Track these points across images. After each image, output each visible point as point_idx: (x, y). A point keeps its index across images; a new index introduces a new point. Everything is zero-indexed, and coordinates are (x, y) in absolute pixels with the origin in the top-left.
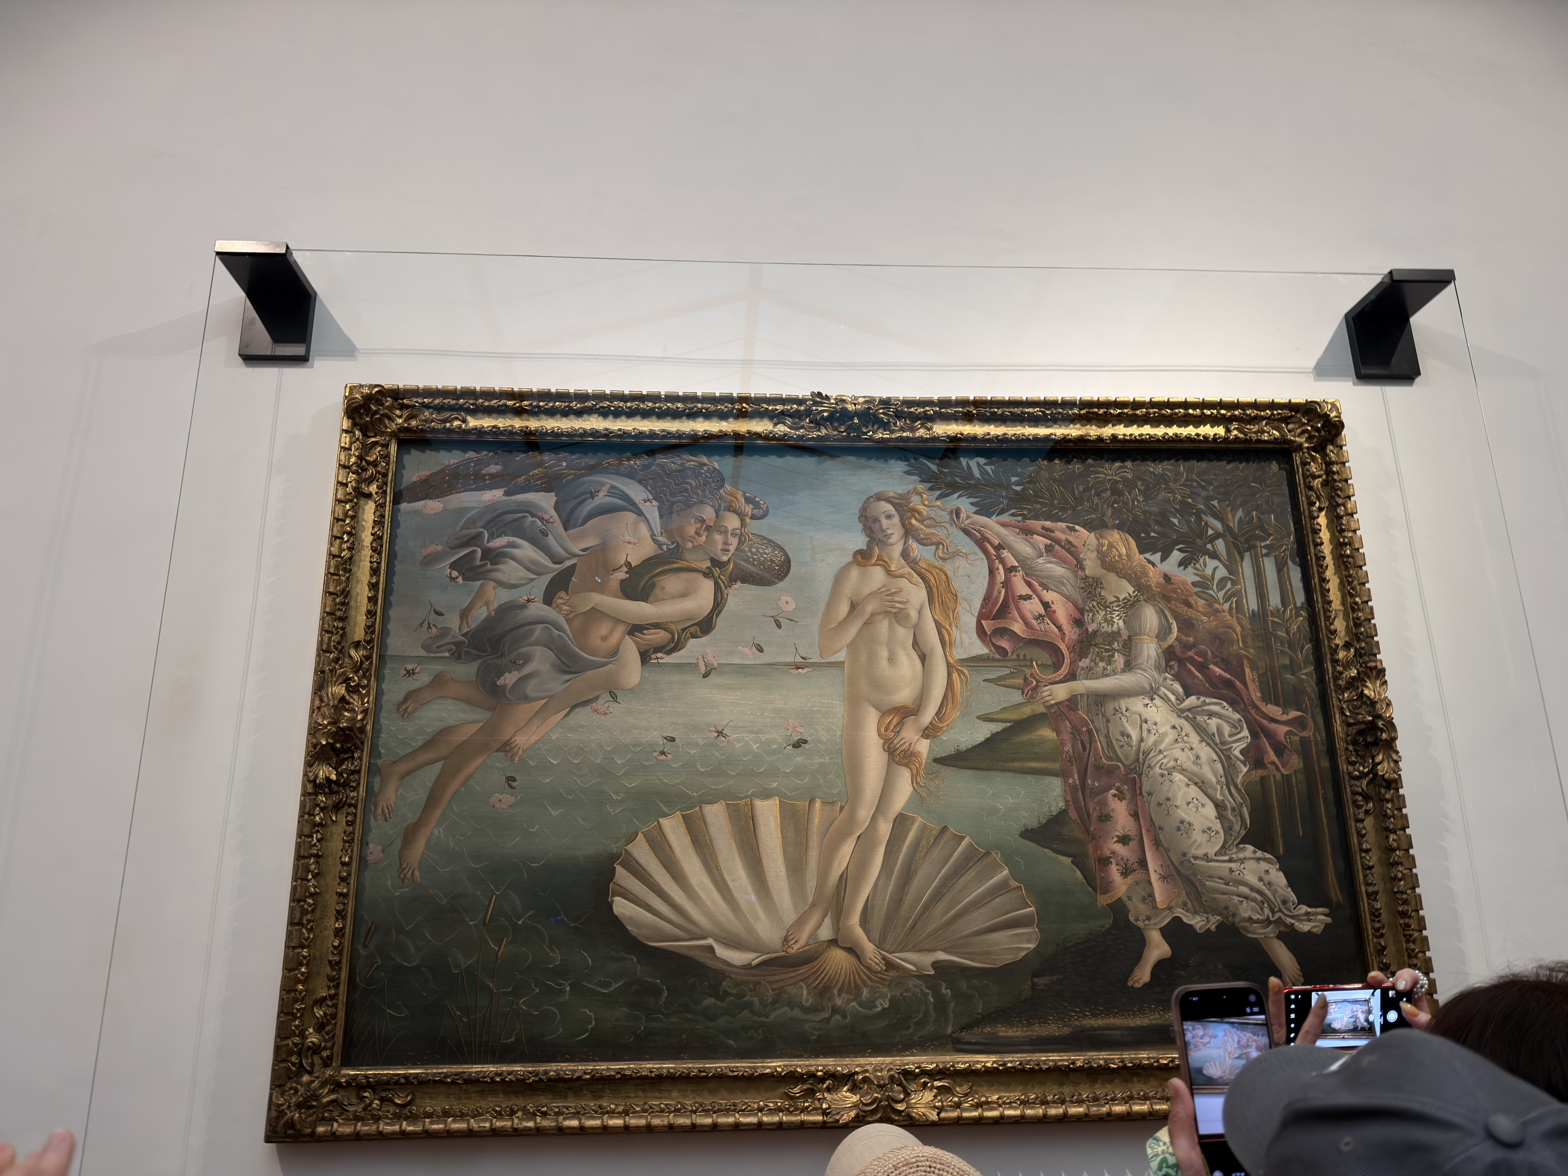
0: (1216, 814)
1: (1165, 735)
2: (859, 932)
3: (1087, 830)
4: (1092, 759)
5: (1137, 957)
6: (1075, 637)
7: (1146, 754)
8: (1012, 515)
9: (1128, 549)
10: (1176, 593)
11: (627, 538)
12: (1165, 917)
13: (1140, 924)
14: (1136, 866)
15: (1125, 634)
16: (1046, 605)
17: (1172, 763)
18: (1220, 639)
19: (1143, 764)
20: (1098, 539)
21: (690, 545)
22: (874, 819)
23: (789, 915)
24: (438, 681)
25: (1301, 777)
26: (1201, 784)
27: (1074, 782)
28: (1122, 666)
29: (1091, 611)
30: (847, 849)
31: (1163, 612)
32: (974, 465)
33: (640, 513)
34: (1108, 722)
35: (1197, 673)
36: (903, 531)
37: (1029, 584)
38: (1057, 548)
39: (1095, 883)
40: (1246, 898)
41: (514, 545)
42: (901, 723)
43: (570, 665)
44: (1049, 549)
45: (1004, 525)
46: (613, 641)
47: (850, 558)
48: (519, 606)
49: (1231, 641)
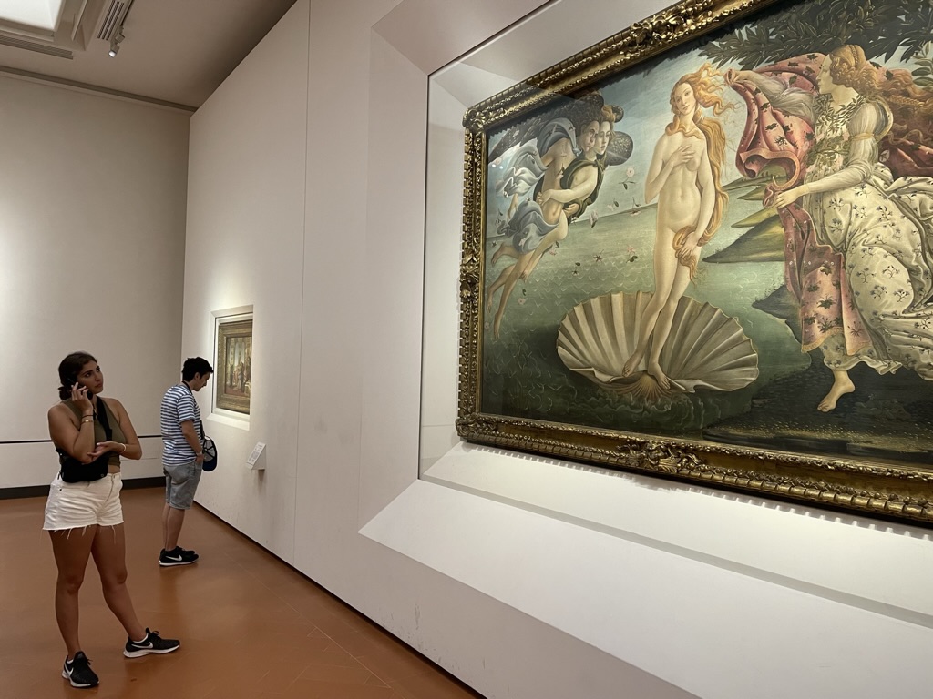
0: (909, 278)
1: (871, 216)
2: (658, 367)
3: (799, 299)
4: (808, 244)
5: (827, 391)
6: (805, 149)
7: (852, 235)
8: (768, 61)
9: (857, 58)
10: (895, 86)
11: (563, 154)
12: (853, 362)
13: (832, 366)
14: (833, 323)
15: (846, 136)
16: (786, 129)
17: (874, 239)
19: (849, 243)
20: (831, 58)
21: (588, 149)
22: (668, 300)
24: (502, 247)
26: (898, 255)
27: (793, 264)
28: (841, 164)
29: (820, 123)
30: (654, 319)
31: (882, 106)
32: (743, 33)
33: (568, 138)
34: (824, 213)
35: (907, 157)
36: (695, 101)
37: (775, 115)
38: (799, 77)
39: (801, 335)
40: (928, 348)
41: (523, 172)
42: (686, 238)
43: (543, 231)
44: (792, 81)
45: (761, 72)
46: (557, 214)
47: (664, 132)
48: (525, 204)
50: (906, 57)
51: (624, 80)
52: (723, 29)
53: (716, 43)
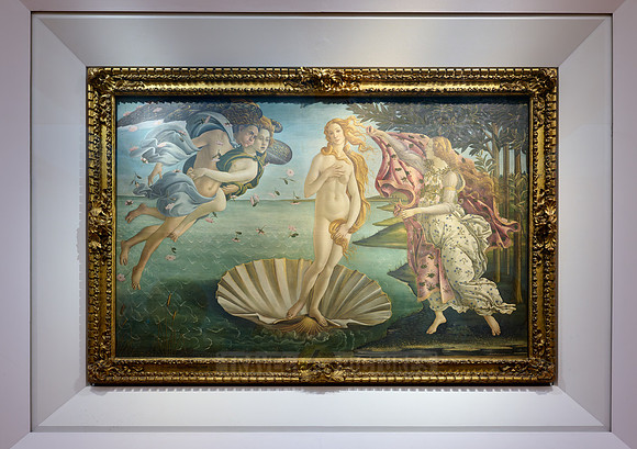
0: (472, 265)
1: (454, 231)
2: (318, 312)
3: (416, 271)
4: (421, 242)
5: (432, 322)
6: (419, 188)
7: (445, 240)
9: (447, 146)
10: (467, 167)
11: (218, 142)
12: (445, 307)
13: (434, 309)
14: (435, 286)
15: (441, 186)
16: (407, 173)
17: (456, 244)
18: (484, 188)
19: (443, 244)
20: (434, 141)
21: (247, 145)
22: (326, 267)
23: (289, 305)
24: (141, 207)
25: (512, 250)
26: (467, 253)
27: (412, 252)
28: (439, 201)
29: (427, 176)
30: (314, 279)
31: (459, 176)
33: (224, 130)
34: (430, 226)
35: (472, 204)
36: (344, 138)
37: (400, 163)
38: (415, 146)
39: (417, 292)
40: (481, 300)
41: (168, 146)
42: (339, 227)
43: (195, 201)
44: (411, 146)
45: (391, 135)
46: (214, 190)
47: (320, 151)
48: (172, 174)
49: (489, 190)
50: (472, 153)
52: (366, 99)
53: (359, 105)
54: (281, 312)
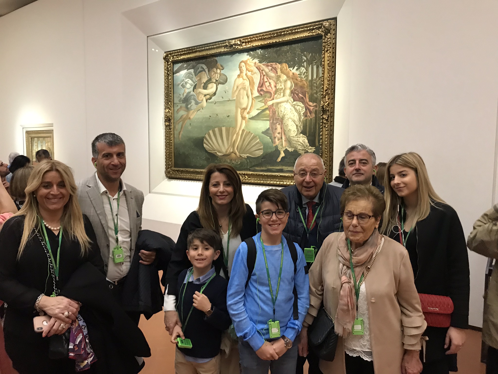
0: (296, 127)
1: (289, 111)
2: (236, 151)
3: (273, 131)
4: (275, 117)
5: (279, 156)
6: (274, 90)
7: (285, 115)
8: (265, 62)
9: (286, 67)
10: (295, 77)
11: (203, 77)
12: (284, 149)
13: (280, 150)
14: (280, 138)
15: (284, 88)
16: (270, 83)
17: (289, 117)
18: (302, 87)
19: (284, 117)
20: (281, 66)
21: (212, 77)
22: (239, 130)
23: (227, 148)
24: (181, 107)
25: (314, 119)
26: (294, 121)
28: (282, 96)
29: (278, 83)
30: (235, 135)
31: (291, 82)
32: (259, 51)
33: (205, 71)
34: (278, 108)
35: (296, 96)
36: (246, 69)
37: (267, 79)
38: (273, 69)
39: (273, 142)
40: (300, 145)
41: (188, 81)
42: (244, 111)
43: (197, 103)
44: (271, 69)
45: (264, 65)
46: (202, 98)
47: (237, 77)
48: (190, 92)
49: (304, 88)
50: (297, 70)
51: (224, 57)
52: (254, 49)
53: (251, 52)
54: (224, 150)
